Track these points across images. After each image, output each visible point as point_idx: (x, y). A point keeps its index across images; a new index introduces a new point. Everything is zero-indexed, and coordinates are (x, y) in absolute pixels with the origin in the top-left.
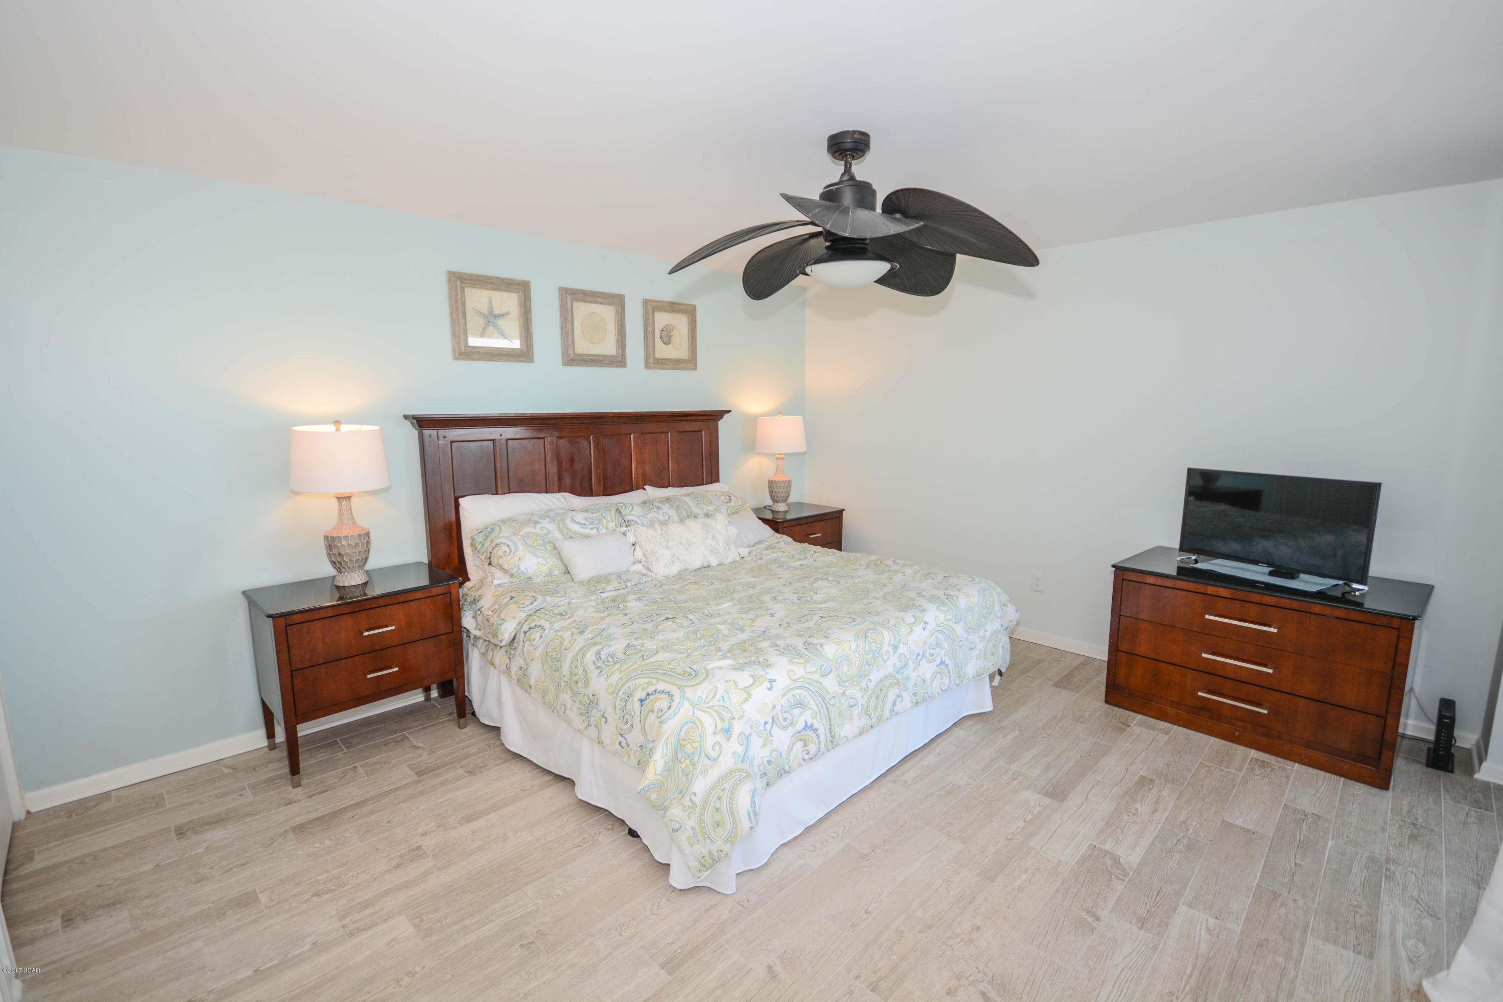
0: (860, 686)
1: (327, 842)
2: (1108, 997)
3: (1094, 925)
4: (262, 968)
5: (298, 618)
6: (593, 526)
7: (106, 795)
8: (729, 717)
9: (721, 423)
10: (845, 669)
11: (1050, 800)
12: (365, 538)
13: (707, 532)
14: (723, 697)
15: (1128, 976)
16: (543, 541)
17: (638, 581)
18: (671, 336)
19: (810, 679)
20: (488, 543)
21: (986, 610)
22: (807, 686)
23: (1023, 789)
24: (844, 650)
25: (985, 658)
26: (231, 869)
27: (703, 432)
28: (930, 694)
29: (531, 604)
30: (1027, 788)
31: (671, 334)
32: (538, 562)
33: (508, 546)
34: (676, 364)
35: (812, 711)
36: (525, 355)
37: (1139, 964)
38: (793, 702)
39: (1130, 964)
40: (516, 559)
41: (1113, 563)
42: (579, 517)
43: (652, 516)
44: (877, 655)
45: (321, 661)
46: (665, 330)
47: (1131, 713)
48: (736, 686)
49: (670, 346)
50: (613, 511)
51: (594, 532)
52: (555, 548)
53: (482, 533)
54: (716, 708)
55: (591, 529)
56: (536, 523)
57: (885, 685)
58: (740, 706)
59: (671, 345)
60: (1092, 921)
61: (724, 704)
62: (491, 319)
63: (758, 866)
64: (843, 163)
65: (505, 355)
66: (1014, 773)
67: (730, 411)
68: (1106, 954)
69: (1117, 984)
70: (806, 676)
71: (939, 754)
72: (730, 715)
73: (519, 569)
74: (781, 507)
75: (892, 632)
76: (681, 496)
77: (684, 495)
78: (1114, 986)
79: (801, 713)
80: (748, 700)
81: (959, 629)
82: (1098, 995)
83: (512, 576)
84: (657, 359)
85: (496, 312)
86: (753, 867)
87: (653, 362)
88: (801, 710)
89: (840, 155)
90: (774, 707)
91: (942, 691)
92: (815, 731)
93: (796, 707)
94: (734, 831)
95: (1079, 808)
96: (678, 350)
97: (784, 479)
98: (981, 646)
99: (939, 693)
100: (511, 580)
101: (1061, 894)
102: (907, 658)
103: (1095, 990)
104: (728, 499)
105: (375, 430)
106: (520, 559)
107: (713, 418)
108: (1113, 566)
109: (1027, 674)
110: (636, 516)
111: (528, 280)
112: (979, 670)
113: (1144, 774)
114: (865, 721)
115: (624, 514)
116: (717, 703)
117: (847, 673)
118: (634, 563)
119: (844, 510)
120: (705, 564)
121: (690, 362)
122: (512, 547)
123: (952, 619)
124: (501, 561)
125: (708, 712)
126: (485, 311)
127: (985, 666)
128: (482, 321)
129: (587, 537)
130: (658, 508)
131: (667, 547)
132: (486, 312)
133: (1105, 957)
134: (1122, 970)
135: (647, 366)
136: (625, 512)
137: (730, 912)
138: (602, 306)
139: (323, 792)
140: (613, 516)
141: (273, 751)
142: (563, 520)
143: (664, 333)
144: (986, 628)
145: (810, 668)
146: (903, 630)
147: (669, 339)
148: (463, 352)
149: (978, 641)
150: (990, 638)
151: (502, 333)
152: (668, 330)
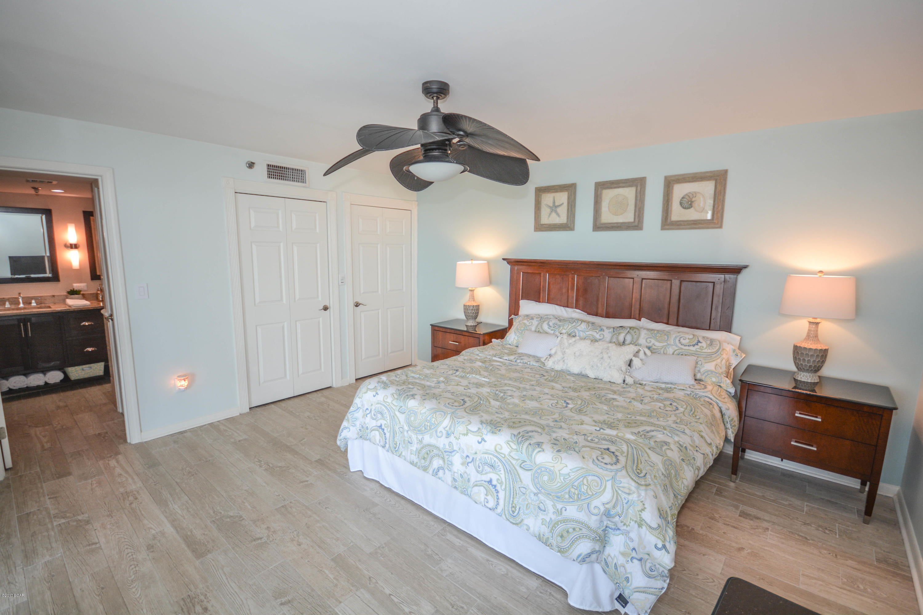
2: (231, 587)
3: (279, 600)
5: (437, 329)
15: (237, 602)
18: (692, 202)
27: (714, 284)
31: (693, 200)
34: (695, 224)
36: (569, 226)
37: (241, 612)
39: (243, 607)
45: (441, 346)
46: (686, 197)
49: (692, 210)
56: (532, 319)
60: (282, 601)
62: (554, 208)
65: (558, 227)
68: (256, 597)
69: (235, 594)
78: (235, 592)
82: (235, 583)
84: (675, 221)
85: (557, 204)
87: (671, 225)
88: (491, 470)
90: (477, 454)
96: (699, 213)
97: (819, 347)
98: (551, 515)
101: (310, 591)
102: (455, 448)
103: (238, 582)
105: (485, 263)
111: (577, 182)
112: (541, 535)
121: (715, 222)
128: (549, 210)
132: (551, 205)
133: (254, 595)
134: (242, 601)
135: (662, 228)
138: (625, 189)
143: (686, 200)
144: (567, 507)
145: (394, 402)
146: (461, 428)
147: (691, 204)
148: (540, 227)
149: (551, 510)
150: (566, 521)
151: (558, 215)
152: (689, 197)
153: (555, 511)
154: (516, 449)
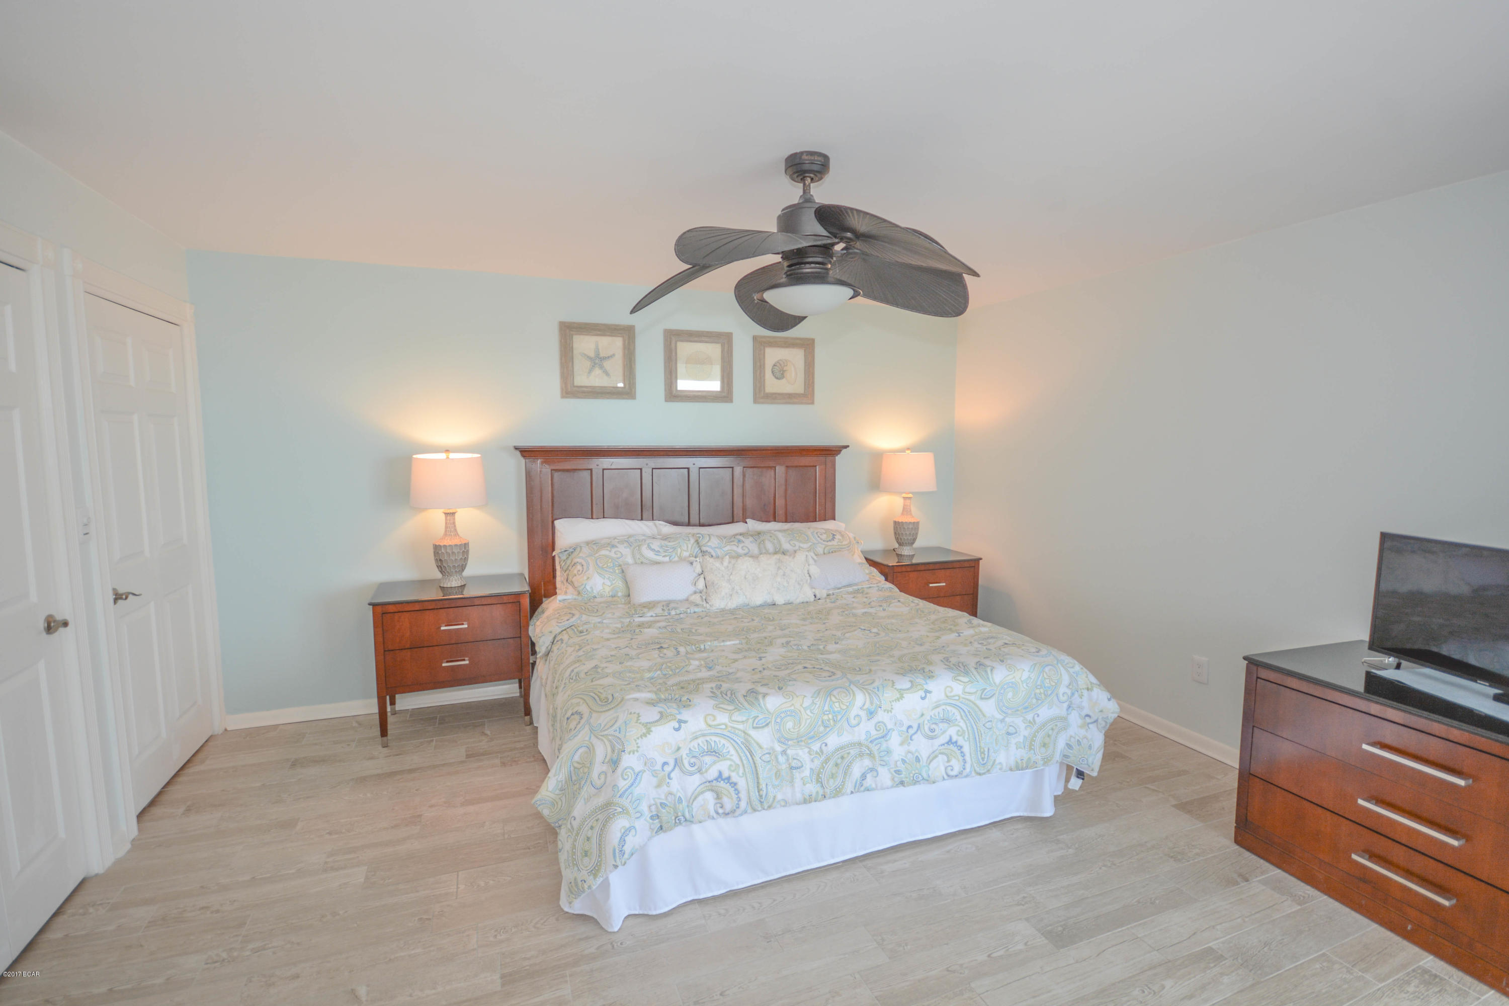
0: (809, 748)
1: (369, 795)
4: (258, 877)
5: (391, 609)
6: (667, 554)
7: (276, 727)
8: (620, 749)
9: (838, 458)
10: (790, 725)
11: (1046, 941)
12: (465, 548)
13: (779, 568)
14: (620, 728)
16: (613, 563)
17: (685, 610)
18: (784, 371)
19: (734, 728)
20: (569, 562)
21: (1042, 691)
22: (729, 734)
23: (1020, 919)
24: (793, 704)
25: (1031, 749)
26: (300, 799)
27: (817, 467)
28: (925, 776)
29: (568, 620)
30: (1027, 919)
31: (784, 369)
32: (604, 583)
33: (582, 565)
34: (789, 398)
35: (733, 763)
36: (628, 393)
38: (705, 748)
40: (585, 578)
41: (1246, 654)
42: (656, 545)
43: (730, 549)
44: (839, 717)
45: (408, 646)
46: (778, 365)
47: (1267, 864)
48: (638, 720)
49: (784, 381)
50: (692, 541)
51: (667, 559)
52: (623, 572)
53: (566, 553)
54: (610, 737)
55: (664, 556)
56: (613, 546)
57: (849, 753)
58: (636, 741)
59: (784, 379)
61: (619, 735)
62: (598, 361)
63: (654, 913)
64: (801, 185)
65: (608, 393)
66: (1024, 897)
67: (848, 446)
70: (729, 724)
71: (948, 852)
72: (621, 747)
73: (585, 587)
74: (906, 551)
75: (869, 694)
76: (775, 531)
77: (780, 531)
79: (714, 763)
80: (646, 736)
81: (989, 708)
83: (579, 593)
84: (767, 394)
85: (602, 355)
86: (650, 913)
87: (761, 396)
88: (715, 758)
89: (797, 177)
90: (679, 749)
91: (948, 776)
92: (733, 785)
93: (710, 755)
94: (598, 864)
95: (1077, 962)
96: (793, 383)
97: (912, 520)
98: (1024, 732)
99: (944, 778)
100: (577, 597)
102: (889, 728)
104: (831, 537)
105: (478, 457)
106: (588, 578)
107: (830, 452)
108: (1245, 658)
109: (1147, 786)
110: (712, 548)
111: (633, 324)
112: (1019, 762)
113: (1214, 947)
114: (812, 788)
115: (701, 544)
116: (612, 733)
117: (792, 730)
118: (695, 593)
119: (981, 559)
120: (769, 601)
121: (807, 396)
122: (585, 567)
123: (976, 693)
124: (574, 580)
125: (602, 740)
126: (592, 355)
127: (1029, 759)
128: (588, 364)
129: (658, 563)
130: (739, 541)
131: (729, 581)
135: (756, 401)
136: (702, 542)
137: (598, 948)
138: (709, 345)
139: (397, 755)
140: (690, 546)
141: (393, 716)
142: (639, 546)
143: (777, 368)
144: (1038, 712)
145: (737, 716)
146: (888, 695)
147: (782, 374)
148: (570, 391)
149: (1022, 726)
150: (1044, 725)
151: (607, 373)
152: (781, 365)
153: (1026, 725)
154: (969, 681)
